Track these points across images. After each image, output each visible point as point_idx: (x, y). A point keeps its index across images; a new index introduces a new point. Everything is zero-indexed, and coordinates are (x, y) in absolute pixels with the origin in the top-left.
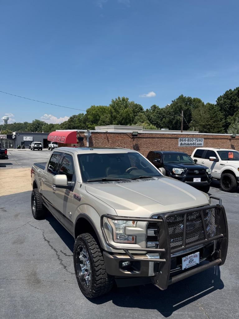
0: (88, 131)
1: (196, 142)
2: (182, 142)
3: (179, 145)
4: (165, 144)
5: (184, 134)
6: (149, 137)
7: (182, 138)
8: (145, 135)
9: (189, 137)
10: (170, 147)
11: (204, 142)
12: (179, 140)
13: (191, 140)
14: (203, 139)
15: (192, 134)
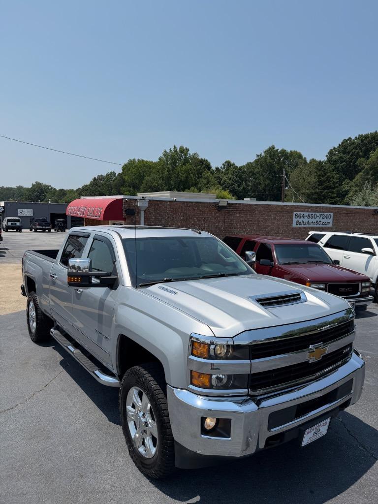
2: (298, 219)
3: (294, 225)
4: (271, 223)
5: (303, 206)
6: (246, 211)
7: (298, 213)
8: (238, 207)
9: (310, 210)
10: (279, 228)
11: (333, 219)
12: (294, 216)
13: (313, 215)
14: (332, 214)
15: (315, 207)
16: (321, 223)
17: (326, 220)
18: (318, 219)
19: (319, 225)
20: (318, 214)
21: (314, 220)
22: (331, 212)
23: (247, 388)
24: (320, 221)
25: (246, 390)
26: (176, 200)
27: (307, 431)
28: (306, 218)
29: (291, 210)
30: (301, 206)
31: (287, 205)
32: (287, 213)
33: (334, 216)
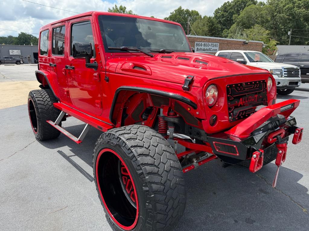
1: (212, 47)
2: (198, 47)
3: (196, 51)
5: (201, 38)
7: (198, 43)
9: (205, 41)
11: (219, 47)
12: (196, 45)
13: (207, 45)
14: (218, 44)
15: (208, 38)
16: (212, 50)
17: (215, 48)
18: (210, 47)
19: (211, 51)
20: (210, 44)
21: (208, 48)
28: (203, 46)
29: (193, 41)
30: (200, 38)
31: (191, 37)
32: (191, 42)
33: (219, 45)
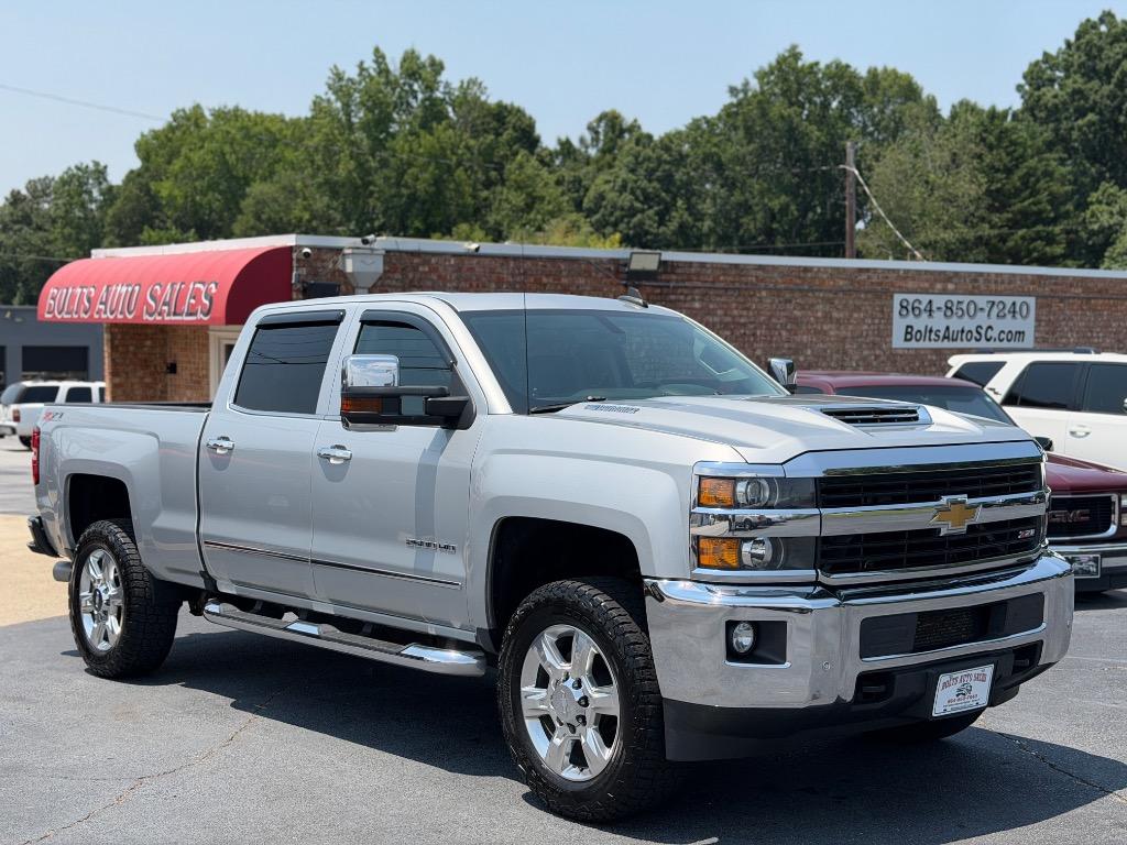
0: (365, 242)
1: (993, 321)
2: (911, 320)
3: (898, 341)
4: (817, 332)
5: (926, 272)
6: (726, 289)
7: (911, 298)
8: (698, 274)
9: (951, 286)
10: (845, 353)
11: (1038, 320)
12: (897, 307)
13: (964, 306)
14: (1032, 301)
15: (970, 274)
16: (993, 334)
17: (1010, 324)
18: (982, 319)
19: (988, 340)
20: (982, 301)
21: (969, 324)
22: (1029, 294)
23: (815, 568)
24: (990, 327)
25: (813, 572)
26: (477, 249)
27: (943, 678)
28: (938, 315)
29: (883, 288)
30: (919, 272)
31: (868, 270)
32: (870, 296)
33: (1039, 307)
